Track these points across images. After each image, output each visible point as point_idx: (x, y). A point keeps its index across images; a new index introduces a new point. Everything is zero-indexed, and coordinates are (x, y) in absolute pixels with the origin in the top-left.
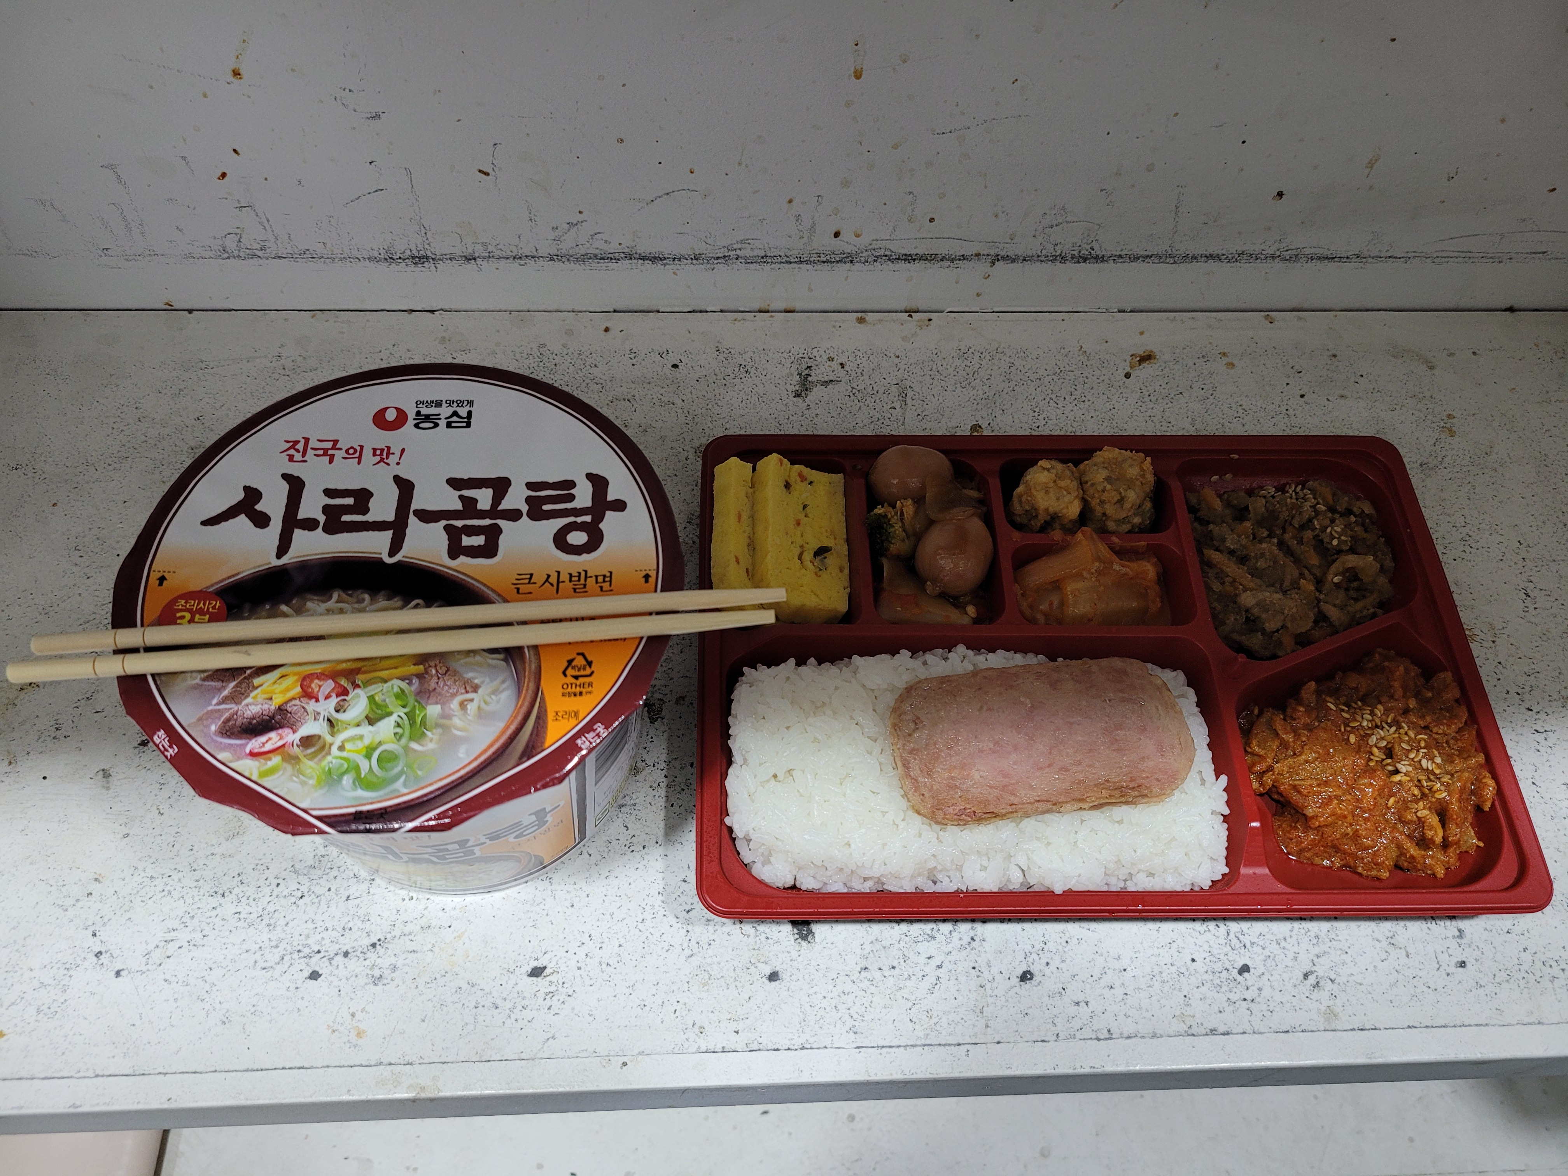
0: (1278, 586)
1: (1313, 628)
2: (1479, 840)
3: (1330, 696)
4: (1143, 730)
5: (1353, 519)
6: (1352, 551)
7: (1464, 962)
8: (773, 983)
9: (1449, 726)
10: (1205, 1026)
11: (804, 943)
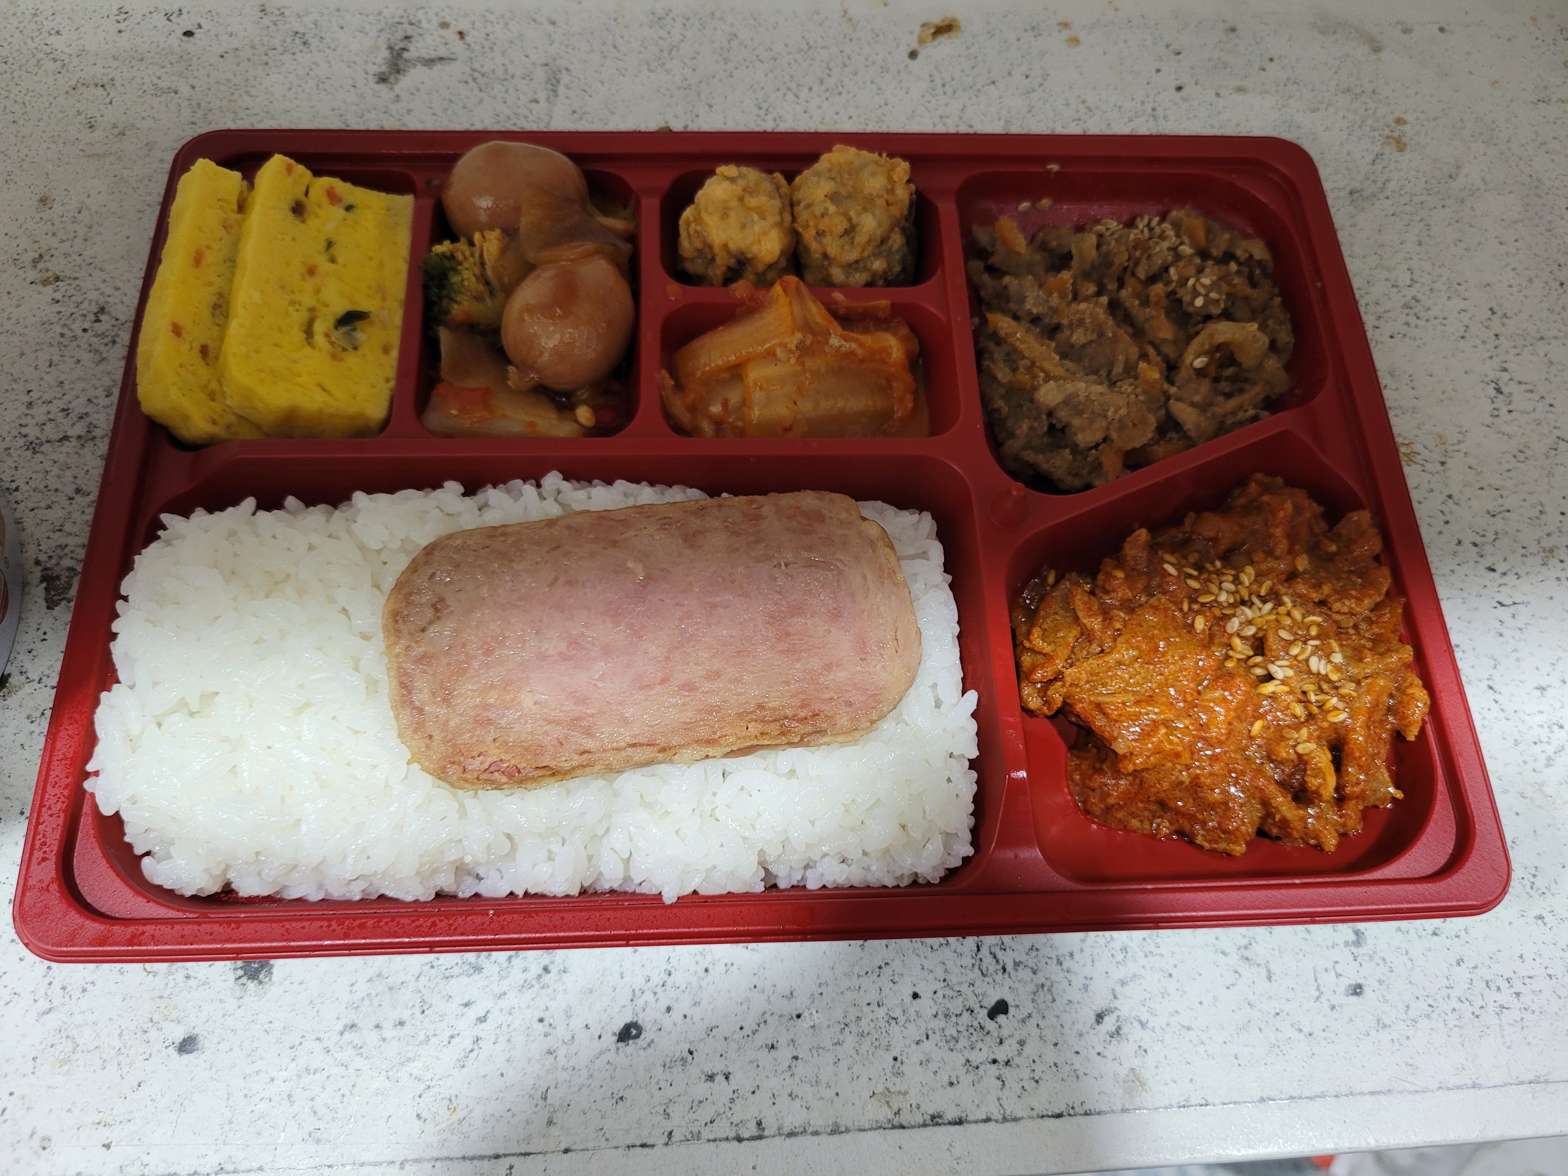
0: (1103, 373)
1: (1155, 442)
2: (1397, 787)
3: (1172, 553)
4: (836, 615)
5: (1233, 266)
6: (1227, 315)
7: (1360, 986)
8: (185, 1057)
9: (1359, 600)
10: (922, 1110)
11: (251, 985)
